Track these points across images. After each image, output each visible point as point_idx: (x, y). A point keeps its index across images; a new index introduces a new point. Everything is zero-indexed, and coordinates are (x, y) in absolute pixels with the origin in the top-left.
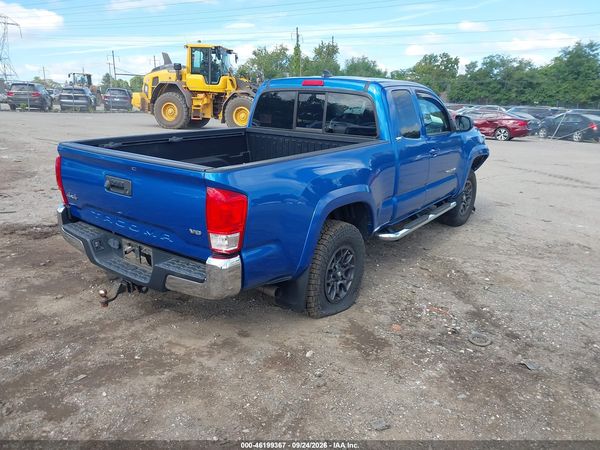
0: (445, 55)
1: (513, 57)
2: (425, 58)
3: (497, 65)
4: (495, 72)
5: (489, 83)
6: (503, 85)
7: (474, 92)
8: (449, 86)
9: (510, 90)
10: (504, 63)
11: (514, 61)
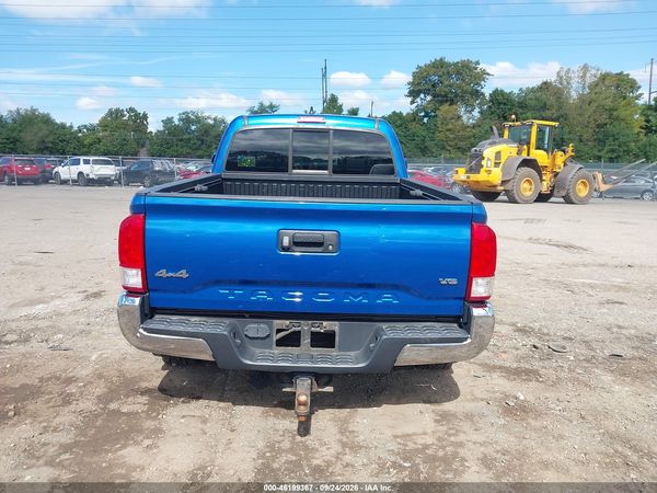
0: (132, 110)
1: (206, 114)
2: (110, 112)
3: (193, 122)
4: (193, 128)
5: (189, 139)
6: (202, 140)
7: (175, 148)
8: (148, 142)
9: (210, 147)
10: (198, 120)
11: (209, 118)
